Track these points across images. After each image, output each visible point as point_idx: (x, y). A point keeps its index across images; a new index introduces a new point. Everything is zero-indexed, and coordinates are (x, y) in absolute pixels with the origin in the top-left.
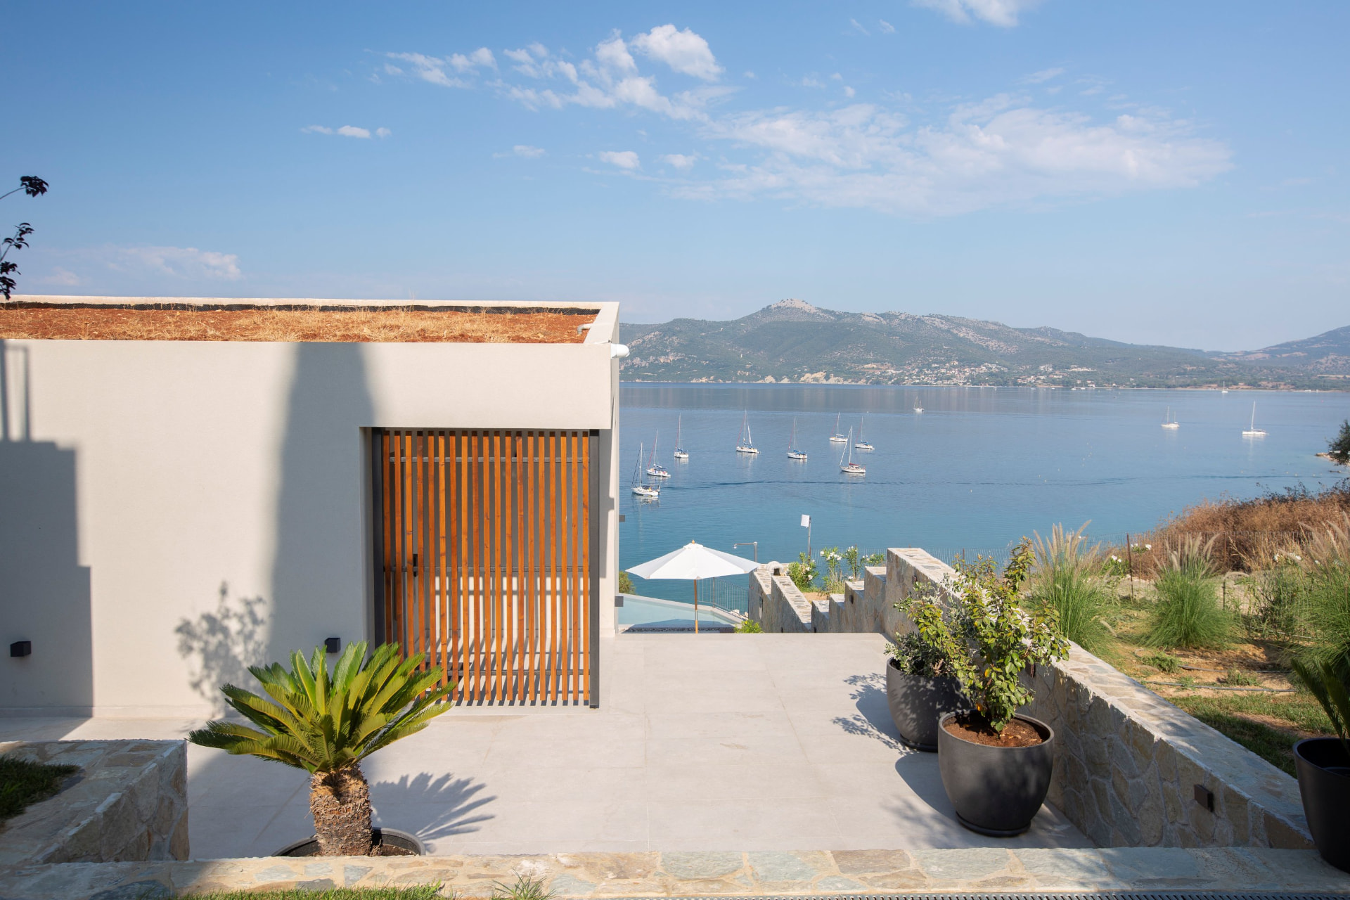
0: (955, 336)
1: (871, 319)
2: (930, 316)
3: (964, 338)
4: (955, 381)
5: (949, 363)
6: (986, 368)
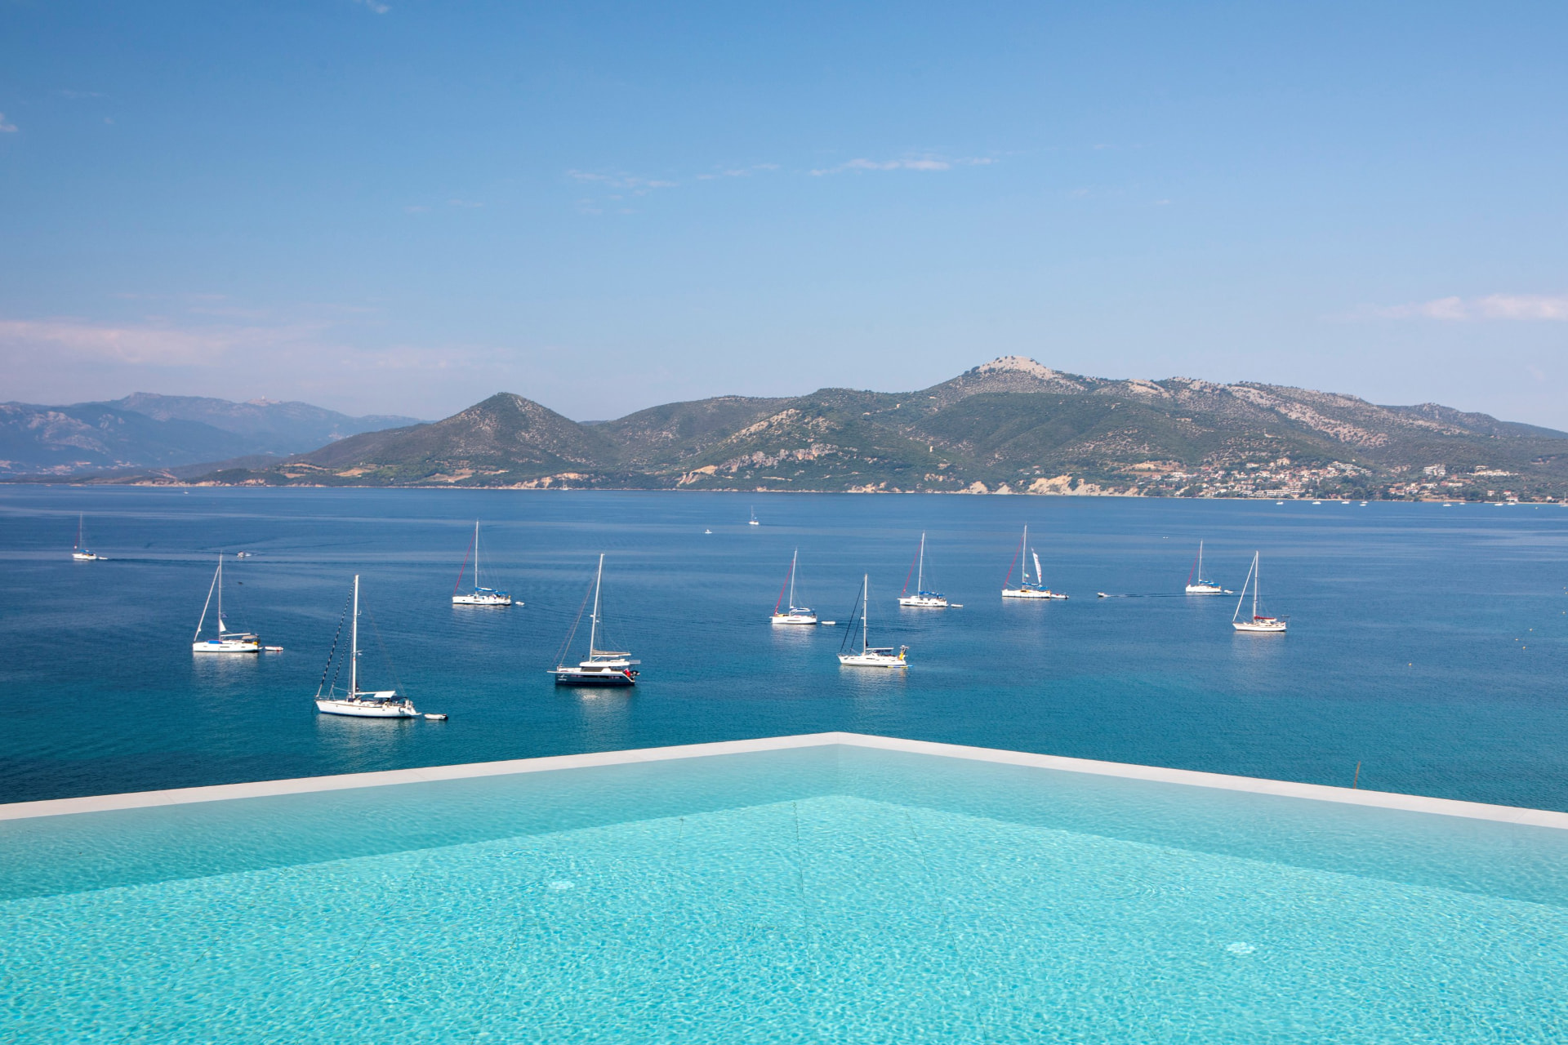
0: (1284, 418)
1: (1144, 389)
2: (1242, 385)
3: (1296, 421)
4: (1285, 491)
5: (1275, 462)
6: (1336, 470)
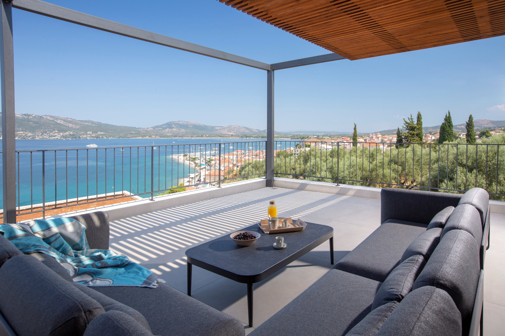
0: (56, 123)
1: (20, 116)
2: (45, 115)
3: (59, 123)
4: (56, 137)
5: (54, 131)
6: (68, 133)
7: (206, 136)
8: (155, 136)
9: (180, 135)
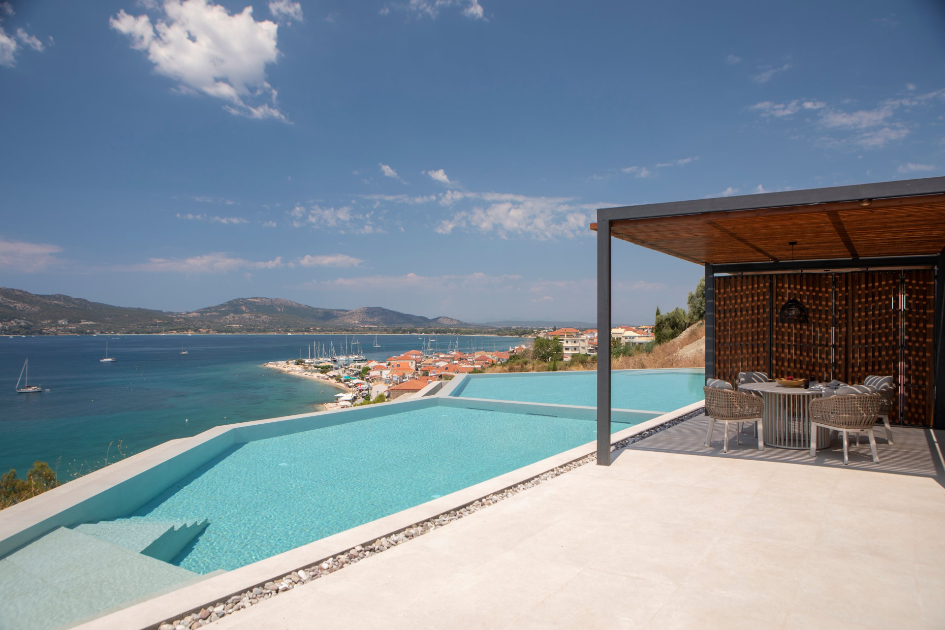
6: (16, 322)
7: (315, 329)
8: (207, 330)
9: (258, 328)
